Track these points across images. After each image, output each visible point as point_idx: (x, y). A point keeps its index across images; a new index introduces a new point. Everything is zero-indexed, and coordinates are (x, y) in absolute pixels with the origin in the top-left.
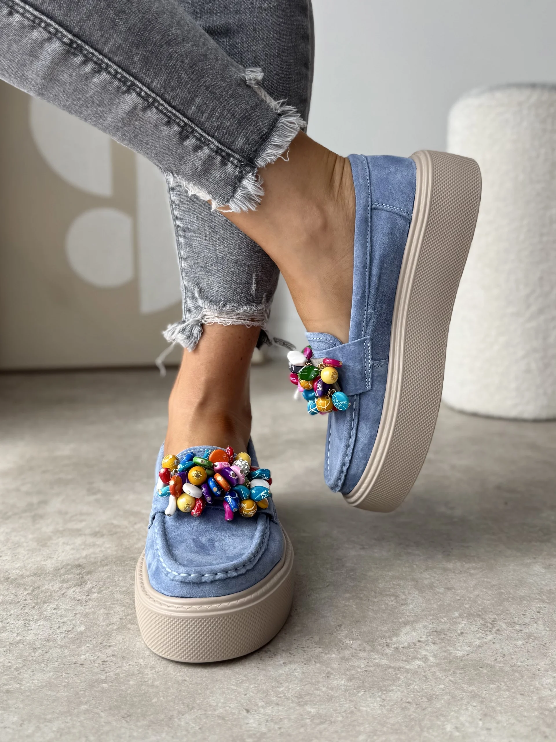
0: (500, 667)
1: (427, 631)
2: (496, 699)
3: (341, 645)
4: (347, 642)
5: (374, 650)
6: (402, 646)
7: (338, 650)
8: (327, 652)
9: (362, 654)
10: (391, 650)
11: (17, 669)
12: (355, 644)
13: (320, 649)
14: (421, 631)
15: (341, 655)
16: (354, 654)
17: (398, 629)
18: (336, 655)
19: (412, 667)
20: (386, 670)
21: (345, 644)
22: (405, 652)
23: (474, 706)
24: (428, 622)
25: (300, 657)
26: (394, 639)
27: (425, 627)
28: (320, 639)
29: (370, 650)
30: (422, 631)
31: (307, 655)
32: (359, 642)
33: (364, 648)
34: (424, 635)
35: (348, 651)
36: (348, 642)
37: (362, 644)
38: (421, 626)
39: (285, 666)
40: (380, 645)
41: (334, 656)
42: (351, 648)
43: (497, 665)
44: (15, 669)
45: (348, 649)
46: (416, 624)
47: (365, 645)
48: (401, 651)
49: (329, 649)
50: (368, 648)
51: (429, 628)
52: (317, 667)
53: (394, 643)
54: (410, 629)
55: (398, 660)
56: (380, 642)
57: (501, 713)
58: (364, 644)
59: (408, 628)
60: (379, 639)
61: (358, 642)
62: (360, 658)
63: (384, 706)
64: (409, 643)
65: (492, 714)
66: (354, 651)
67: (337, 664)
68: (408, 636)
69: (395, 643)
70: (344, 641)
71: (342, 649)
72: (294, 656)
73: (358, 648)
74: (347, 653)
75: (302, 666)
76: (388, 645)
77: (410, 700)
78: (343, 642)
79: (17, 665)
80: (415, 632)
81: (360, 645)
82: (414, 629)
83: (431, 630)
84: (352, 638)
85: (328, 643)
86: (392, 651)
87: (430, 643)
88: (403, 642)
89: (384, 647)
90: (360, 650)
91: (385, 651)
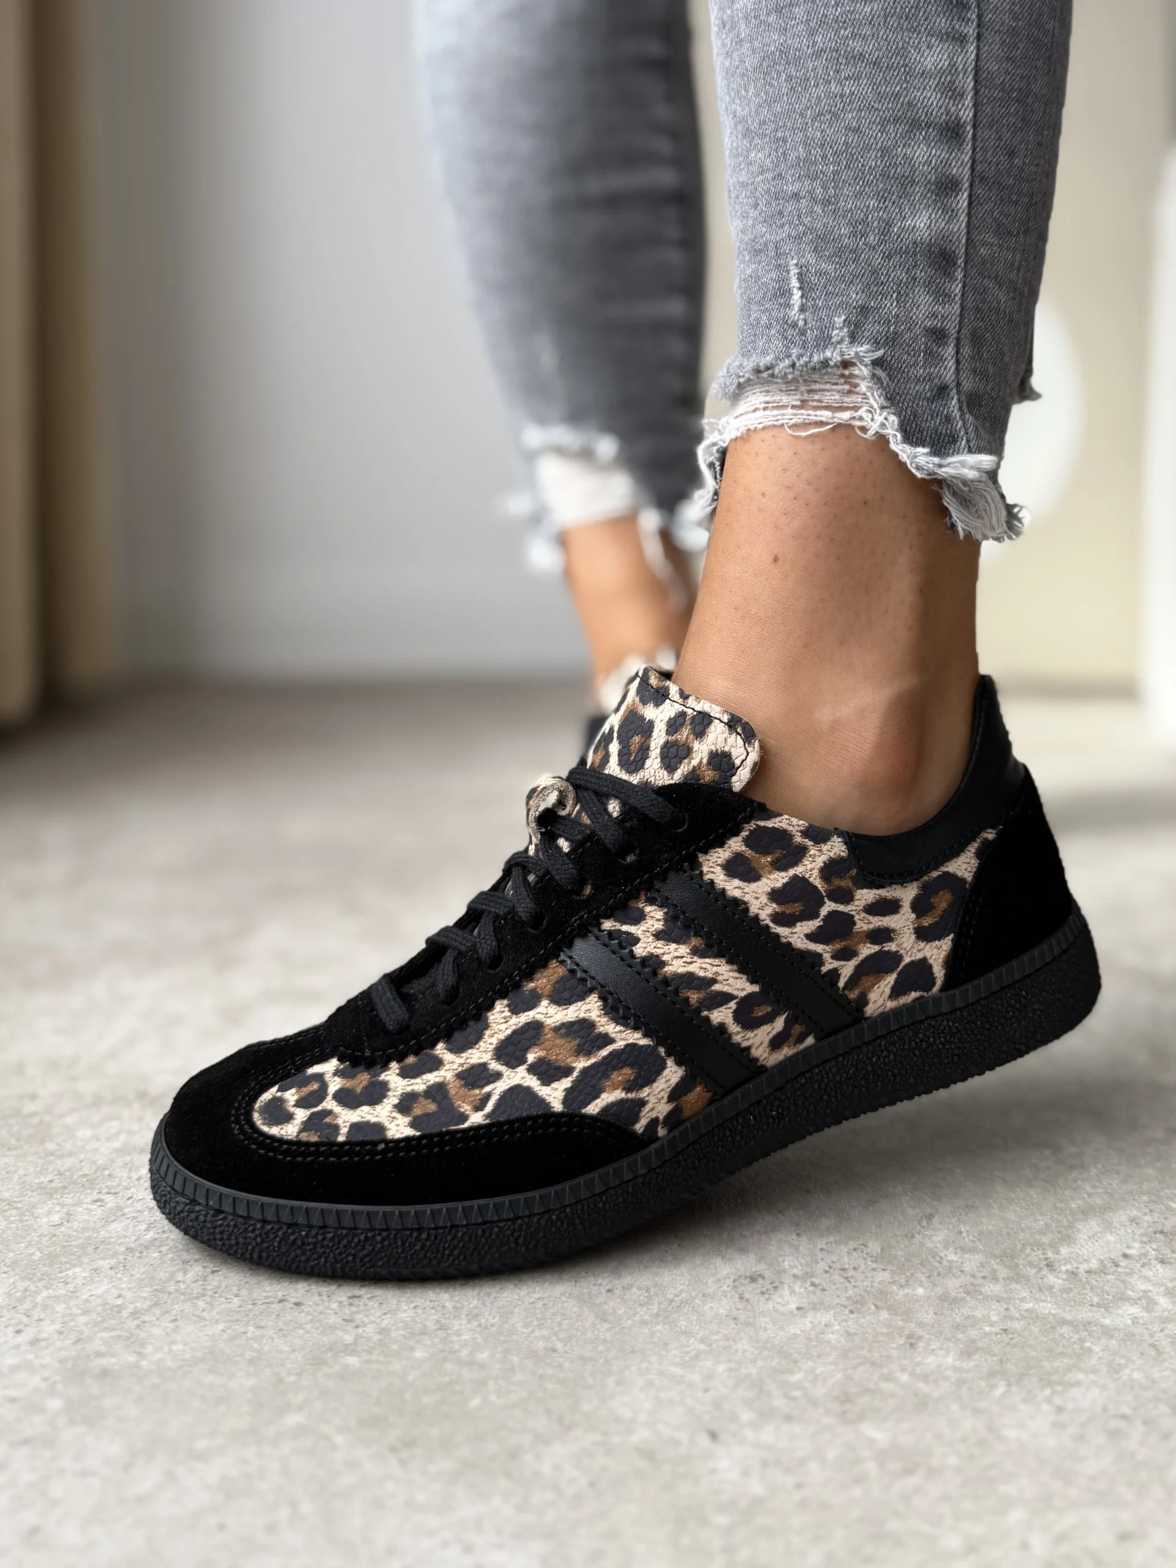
1: (1142, 1231)
3: (937, 1265)
4: (949, 1258)
5: (1017, 1277)
6: (1086, 1267)
7: (929, 1277)
8: (903, 1281)
9: (990, 1288)
10: (1059, 1278)
11: (135, 1314)
12: (971, 1262)
13: (887, 1275)
14: (1125, 1230)
15: (939, 1290)
16: (970, 1288)
17: (1071, 1226)
18: (926, 1288)
19: (1118, 1323)
20: (1053, 1328)
21: (945, 1263)
22: (1094, 1282)
24: (1139, 1209)
25: (839, 1293)
26: (1064, 1251)
27: (1133, 1220)
28: (882, 1249)
29: (1008, 1278)
30: (1130, 1231)
31: (856, 1290)
32: (979, 1258)
33: (994, 1272)
34: (1135, 1241)
35: (954, 1280)
36: (953, 1257)
37: (987, 1263)
38: (1123, 1218)
39: (803, 1316)
40: (1031, 1264)
41: (920, 1291)
42: (962, 1271)
44: (132, 1314)
45: (953, 1274)
46: (1111, 1214)
47: (994, 1264)
48: (1084, 1279)
49: (908, 1274)
50: (1003, 1273)
51: (1145, 1225)
52: (882, 1318)
53: (1064, 1259)
54: (1099, 1225)
55: (1081, 1303)
56: (1029, 1259)
58: (993, 1262)
59: (1093, 1224)
60: (1028, 1251)
61: (977, 1257)
62: (986, 1298)
64: (1101, 1262)
66: (969, 1279)
67: (931, 1312)
68: (1096, 1243)
69: (1067, 1261)
70: (942, 1254)
71: (939, 1274)
72: (824, 1290)
73: (978, 1271)
74: (952, 1284)
75: (844, 1317)
76: (1050, 1266)
78: (941, 1258)
79: (138, 1304)
80: (1111, 1233)
81: (982, 1265)
82: (1108, 1227)
83: (1151, 1230)
84: (962, 1249)
85: (903, 1259)
86: (1064, 1280)
87: (1153, 1261)
88: (1086, 1258)
89: (1040, 1269)
90: (984, 1278)
91: (1045, 1280)
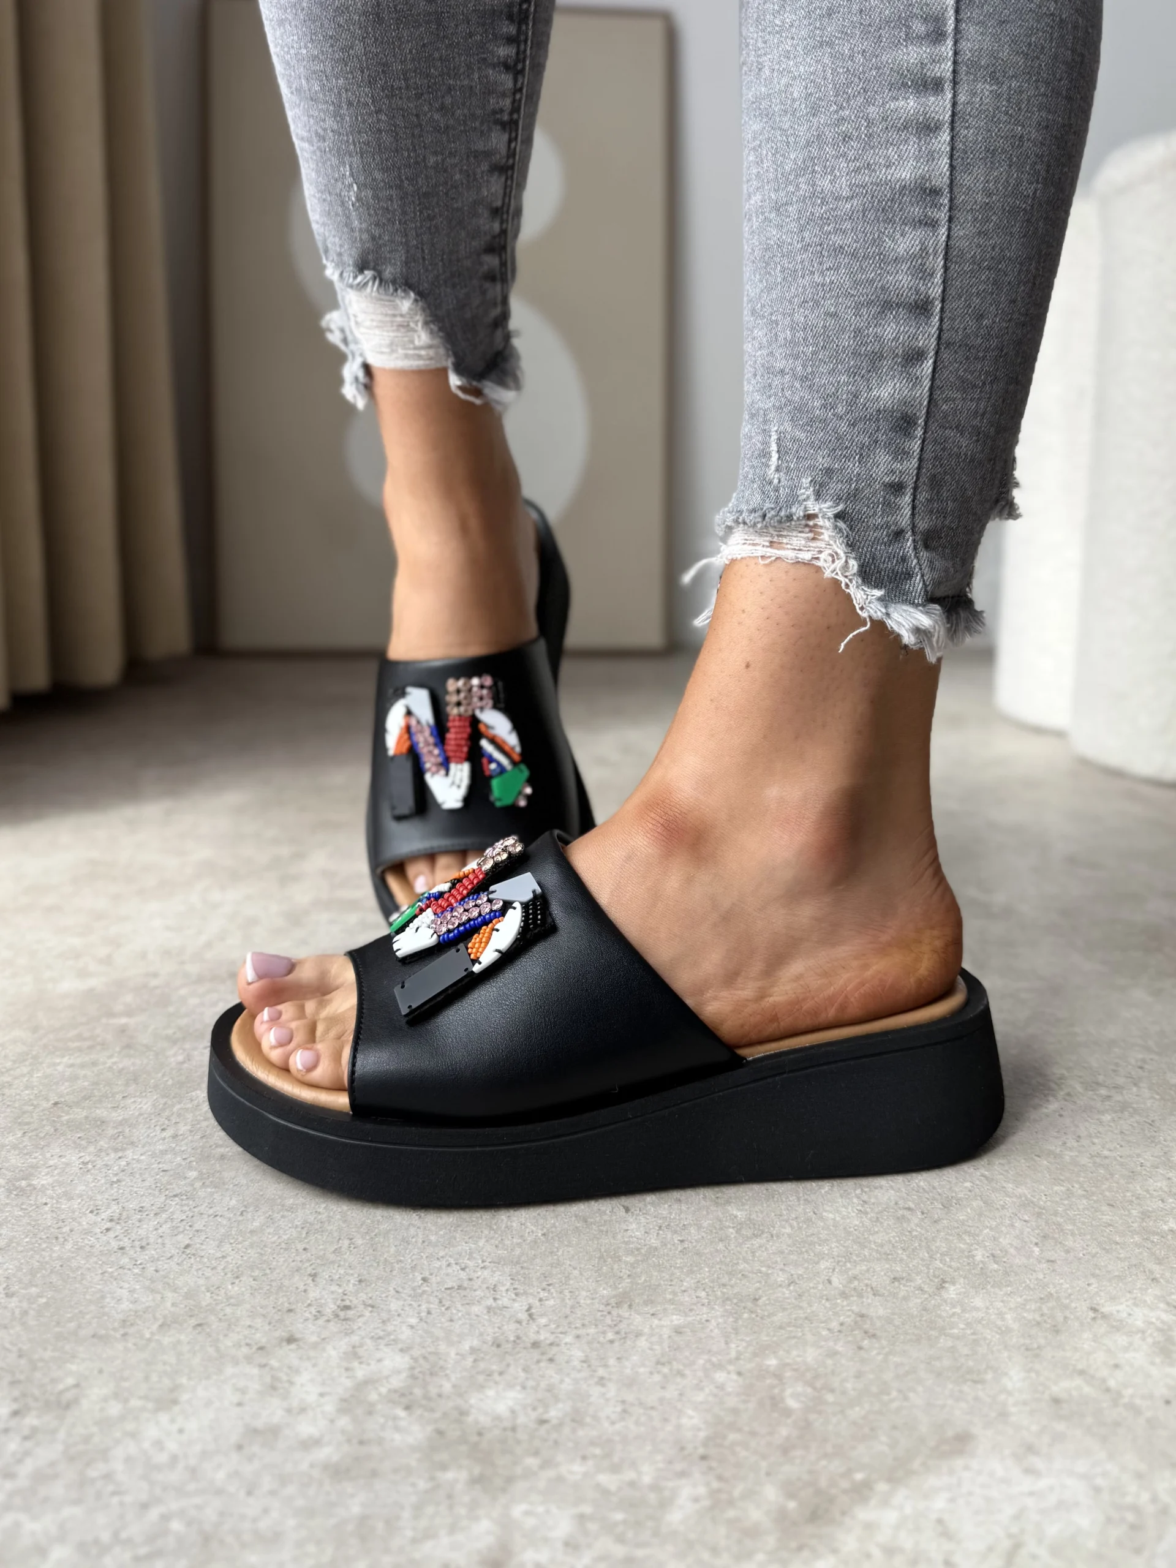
0: (1071, 1156)
2: (1065, 1210)
23: (1025, 1221)
43: (1067, 1153)
57: (1073, 1234)
63: (866, 1213)
65: (1057, 1236)
77: (912, 1205)
